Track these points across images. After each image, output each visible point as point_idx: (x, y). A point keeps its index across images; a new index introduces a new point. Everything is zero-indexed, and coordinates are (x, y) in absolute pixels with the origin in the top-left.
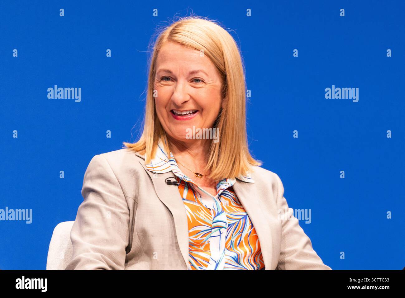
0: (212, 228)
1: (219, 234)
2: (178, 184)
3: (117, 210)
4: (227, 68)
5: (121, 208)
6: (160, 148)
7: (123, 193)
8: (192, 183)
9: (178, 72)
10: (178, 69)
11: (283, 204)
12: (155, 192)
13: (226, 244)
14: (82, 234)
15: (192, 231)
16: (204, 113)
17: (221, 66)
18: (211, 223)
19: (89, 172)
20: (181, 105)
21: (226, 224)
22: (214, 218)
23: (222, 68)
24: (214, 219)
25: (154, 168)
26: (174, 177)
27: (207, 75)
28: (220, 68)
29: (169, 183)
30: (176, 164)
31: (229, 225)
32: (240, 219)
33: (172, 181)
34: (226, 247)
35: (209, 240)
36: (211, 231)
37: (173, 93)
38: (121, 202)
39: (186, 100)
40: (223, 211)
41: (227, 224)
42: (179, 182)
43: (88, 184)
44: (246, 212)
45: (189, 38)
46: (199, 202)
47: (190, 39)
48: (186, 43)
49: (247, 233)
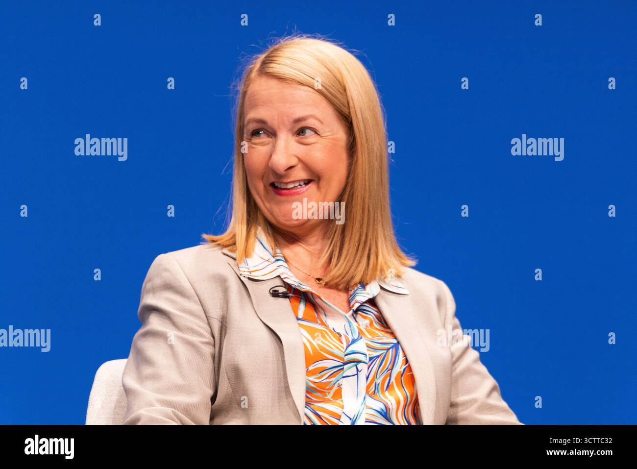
0: (344, 363)
1: (356, 373)
2: (289, 296)
3: (195, 339)
4: (352, 111)
5: (201, 335)
6: (259, 241)
7: (203, 311)
8: (312, 293)
9: (276, 121)
10: (276, 117)
11: (455, 328)
12: (254, 308)
13: (368, 387)
14: (141, 378)
15: (314, 368)
16: (323, 183)
17: (344, 108)
18: (341, 354)
19: (150, 280)
20: (284, 173)
21: (366, 357)
22: (347, 347)
23: (345, 110)
24: (346, 349)
25: (252, 272)
26: (283, 285)
27: (322, 123)
28: (342, 111)
29: (275, 294)
30: (285, 264)
31: (370, 359)
32: (388, 349)
33: (279, 292)
34: (367, 392)
35: (340, 382)
36: (343, 368)
37: (271, 156)
38: (200, 325)
39: (292, 165)
40: (360, 337)
41: (368, 357)
42: (290, 292)
43: (148, 300)
44: (396, 338)
45: (291, 67)
46: (323, 324)
47: (292, 70)
48: (285, 76)
49: (399, 370)
